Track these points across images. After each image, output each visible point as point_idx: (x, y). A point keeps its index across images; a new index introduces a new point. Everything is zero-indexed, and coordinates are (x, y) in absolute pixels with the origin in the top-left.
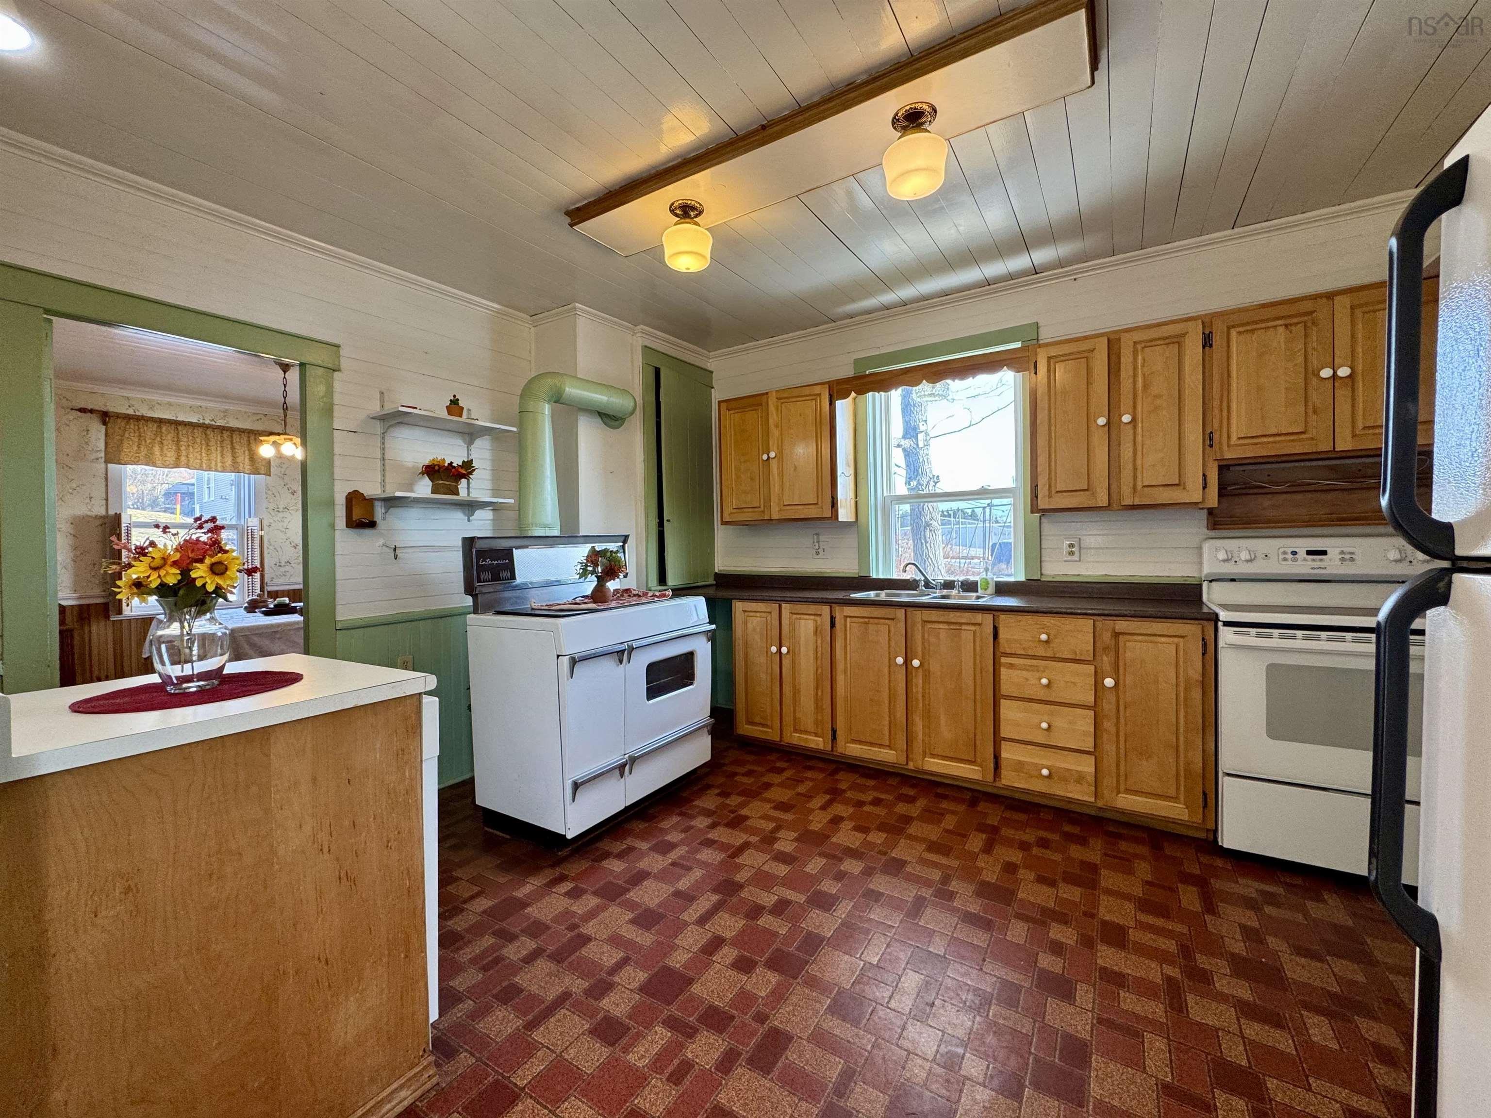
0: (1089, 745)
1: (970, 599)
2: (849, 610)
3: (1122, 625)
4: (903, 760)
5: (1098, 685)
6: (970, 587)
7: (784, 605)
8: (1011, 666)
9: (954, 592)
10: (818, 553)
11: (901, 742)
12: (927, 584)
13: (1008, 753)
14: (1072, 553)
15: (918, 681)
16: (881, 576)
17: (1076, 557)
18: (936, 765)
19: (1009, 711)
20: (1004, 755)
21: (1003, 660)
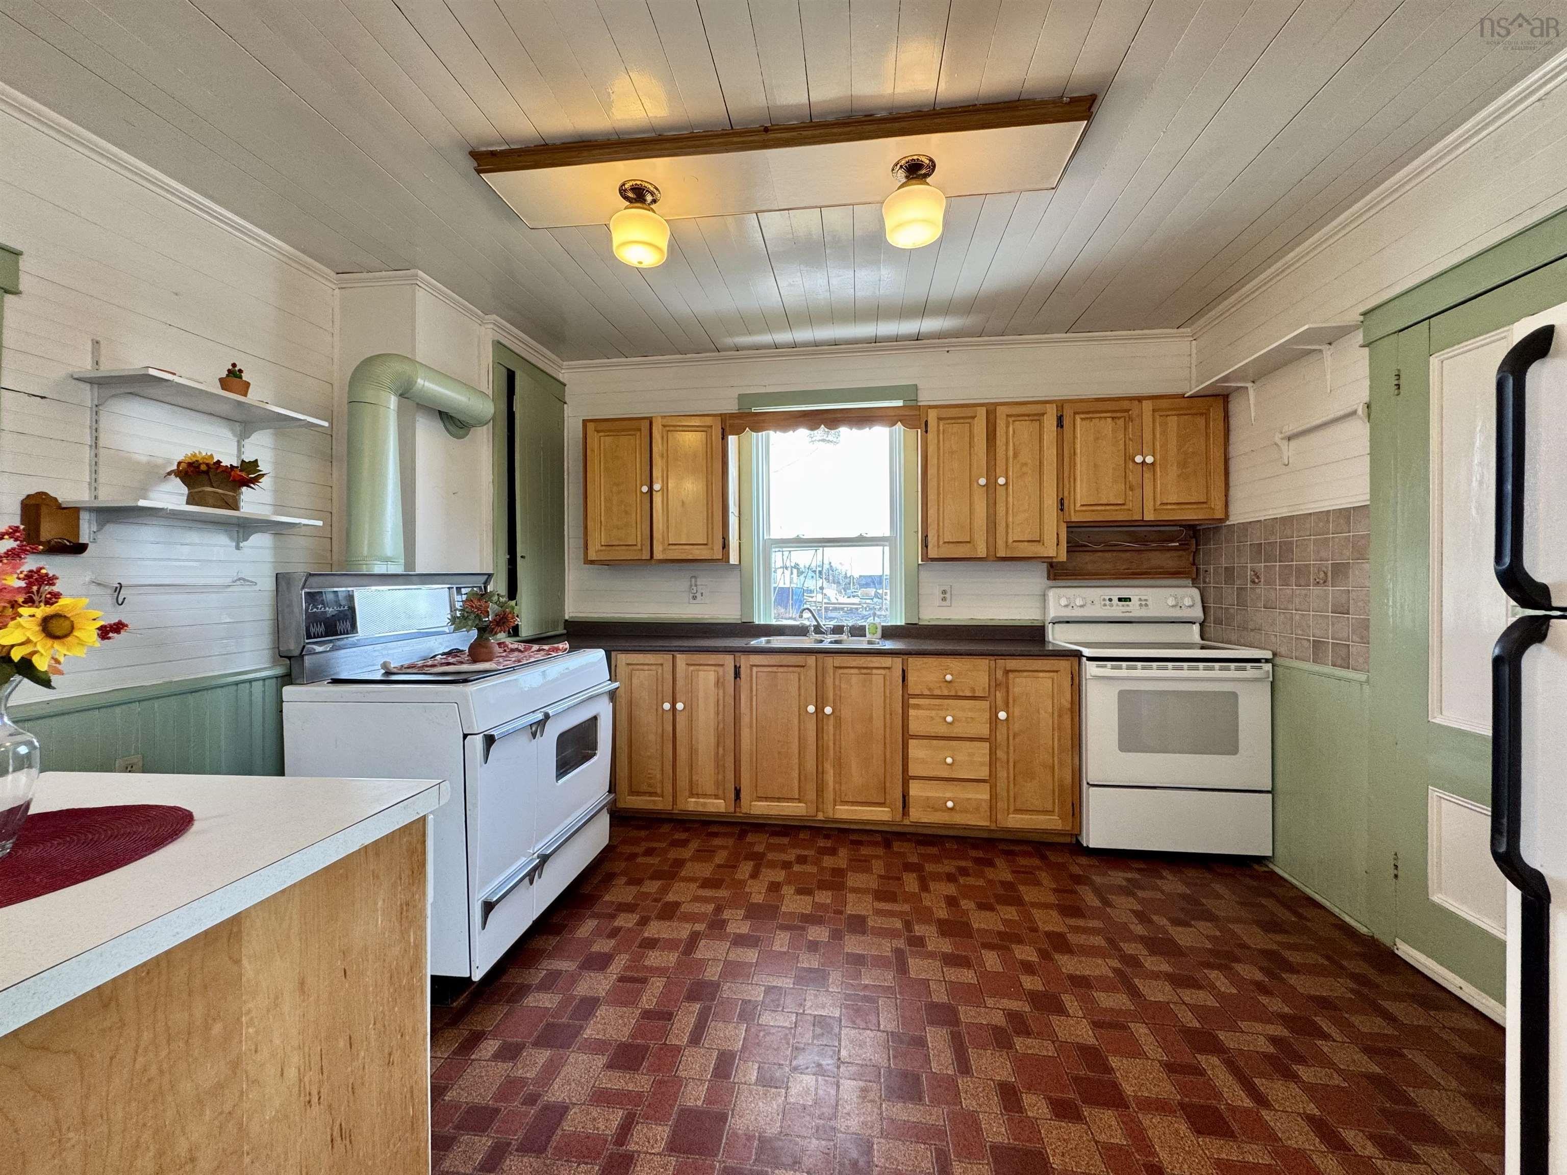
0: (984, 773)
1: (861, 644)
2: (756, 659)
3: (1012, 664)
4: (812, 812)
5: (994, 719)
6: (858, 631)
7: (679, 656)
8: (917, 707)
9: (844, 637)
10: (695, 598)
11: (812, 795)
12: (818, 629)
13: (915, 789)
14: (944, 599)
15: (830, 728)
16: (762, 622)
17: (948, 603)
18: (845, 812)
19: (917, 750)
20: (912, 792)
21: (912, 701)
